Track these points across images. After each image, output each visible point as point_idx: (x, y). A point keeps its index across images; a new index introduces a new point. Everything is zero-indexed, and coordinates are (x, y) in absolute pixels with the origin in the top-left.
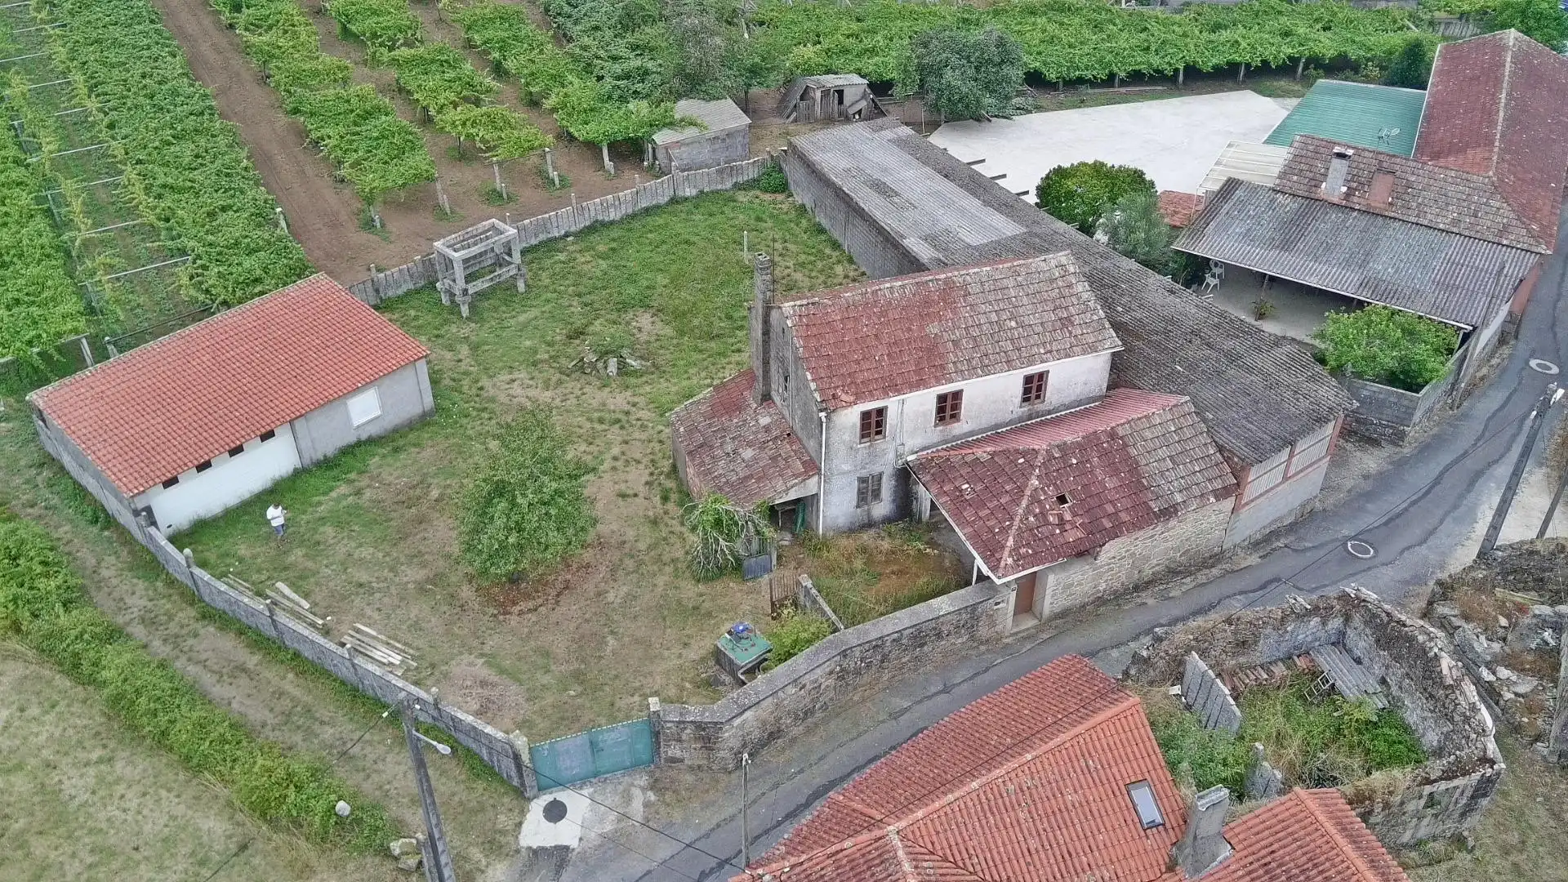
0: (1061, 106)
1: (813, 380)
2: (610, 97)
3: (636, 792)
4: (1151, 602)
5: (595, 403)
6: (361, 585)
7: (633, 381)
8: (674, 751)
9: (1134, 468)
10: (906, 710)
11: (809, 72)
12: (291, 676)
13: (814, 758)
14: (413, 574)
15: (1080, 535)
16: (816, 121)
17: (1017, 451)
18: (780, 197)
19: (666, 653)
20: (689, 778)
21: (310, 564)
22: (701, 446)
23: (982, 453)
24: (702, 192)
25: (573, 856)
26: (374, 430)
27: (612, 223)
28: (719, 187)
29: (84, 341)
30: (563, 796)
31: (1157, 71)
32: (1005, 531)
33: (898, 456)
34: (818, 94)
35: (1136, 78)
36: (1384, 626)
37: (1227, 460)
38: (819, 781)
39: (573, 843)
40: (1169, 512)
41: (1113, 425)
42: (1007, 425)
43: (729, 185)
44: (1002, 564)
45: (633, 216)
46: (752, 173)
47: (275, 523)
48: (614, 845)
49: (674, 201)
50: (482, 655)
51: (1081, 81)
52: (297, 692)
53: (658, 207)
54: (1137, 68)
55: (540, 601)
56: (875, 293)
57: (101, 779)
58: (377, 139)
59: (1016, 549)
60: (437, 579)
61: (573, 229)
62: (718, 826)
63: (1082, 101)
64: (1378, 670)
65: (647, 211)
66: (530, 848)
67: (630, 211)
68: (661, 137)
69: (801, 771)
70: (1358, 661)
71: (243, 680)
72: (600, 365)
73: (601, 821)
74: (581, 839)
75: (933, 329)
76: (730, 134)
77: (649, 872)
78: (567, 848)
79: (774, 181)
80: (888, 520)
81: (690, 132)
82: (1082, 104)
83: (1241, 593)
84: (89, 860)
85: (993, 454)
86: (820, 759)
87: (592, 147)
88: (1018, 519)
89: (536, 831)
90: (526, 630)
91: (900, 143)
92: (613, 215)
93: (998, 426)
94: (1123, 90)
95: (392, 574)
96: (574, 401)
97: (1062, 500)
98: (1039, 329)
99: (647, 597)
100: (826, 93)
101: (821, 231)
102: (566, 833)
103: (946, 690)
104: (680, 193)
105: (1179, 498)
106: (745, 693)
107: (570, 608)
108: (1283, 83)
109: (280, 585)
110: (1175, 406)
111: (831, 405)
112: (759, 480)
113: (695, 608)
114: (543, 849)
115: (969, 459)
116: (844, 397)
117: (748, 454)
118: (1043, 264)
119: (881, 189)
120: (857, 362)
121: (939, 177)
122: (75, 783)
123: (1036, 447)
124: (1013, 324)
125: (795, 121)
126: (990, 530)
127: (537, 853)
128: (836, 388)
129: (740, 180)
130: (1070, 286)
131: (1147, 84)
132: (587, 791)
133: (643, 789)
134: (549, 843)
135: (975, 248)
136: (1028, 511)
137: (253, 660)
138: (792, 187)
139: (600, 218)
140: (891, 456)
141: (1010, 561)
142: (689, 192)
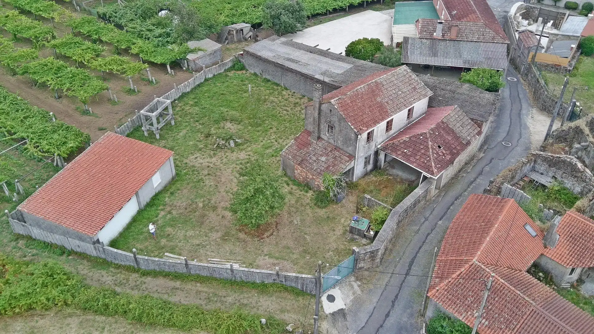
0: (315, 24)
1: (352, 125)
2: (158, 46)
3: (353, 283)
4: (464, 175)
5: (234, 158)
6: (198, 245)
7: (241, 147)
8: (361, 265)
9: (453, 131)
10: (419, 229)
11: (226, 25)
12: (198, 285)
13: (401, 254)
14: (215, 236)
15: (450, 157)
16: (235, 42)
17: (418, 135)
18: (244, 72)
19: (329, 235)
20: (366, 273)
21: (172, 244)
22: (302, 161)
23: (405, 138)
24: (214, 75)
25: (346, 311)
26: (160, 188)
27: (188, 92)
28: (220, 72)
29: (4, 184)
30: (331, 292)
31: (341, 7)
32: (429, 161)
33: (376, 147)
34: (235, 32)
35: (335, 10)
36: (551, 160)
37: (475, 123)
38: (409, 260)
39: (344, 307)
40: (468, 143)
41: (441, 119)
42: (403, 128)
43: (223, 71)
44: (434, 172)
45: (195, 88)
46: (230, 65)
47: (152, 231)
48: (357, 302)
49: (206, 80)
50: (266, 255)
51: (318, 14)
52: (205, 289)
53: (202, 83)
54: (335, 7)
55: (271, 231)
56: (356, 90)
58: (71, 78)
59: (435, 166)
60: (227, 234)
61: (176, 98)
62: (387, 285)
63: (321, 21)
64: (551, 174)
65: (199, 85)
66: (330, 314)
67: (193, 87)
68: (190, 57)
69: (400, 259)
70: (542, 174)
71: (179, 292)
72: (227, 144)
73: (348, 296)
74: (345, 305)
75: (379, 99)
76: (215, 52)
77: (375, 308)
78: (342, 309)
79: (238, 66)
80: (371, 171)
81: (200, 53)
82: (321, 22)
83: (486, 165)
85: (410, 138)
86: (404, 253)
87: (163, 66)
88: (431, 156)
89: (329, 308)
90: (274, 242)
91: (285, 44)
92: (188, 90)
94: (331, 16)
95: (207, 238)
96: (226, 159)
97: (439, 147)
98: (408, 93)
99: (308, 218)
100: (237, 32)
101: (269, 81)
102: (339, 304)
104: (207, 77)
105: (469, 138)
106: (380, 237)
107: (284, 231)
108: (378, 6)
109: (166, 254)
110: (455, 109)
111: (360, 132)
112: (333, 167)
113: (328, 217)
114: (335, 312)
115: (402, 141)
116: (364, 129)
117: (323, 159)
118: (400, 71)
119: (289, 60)
120: (362, 116)
121: (309, 53)
123: (425, 132)
124: (400, 92)
125: (228, 43)
126: (423, 162)
127: (333, 314)
128: (359, 126)
129: (226, 68)
130: (410, 76)
131: (339, 12)
132: (337, 288)
133: (355, 281)
134: (336, 309)
135: (342, 74)
136: (433, 153)
137: (178, 284)
138: (247, 67)
139: (184, 92)
140: (374, 147)
141: (436, 170)
142: (210, 76)
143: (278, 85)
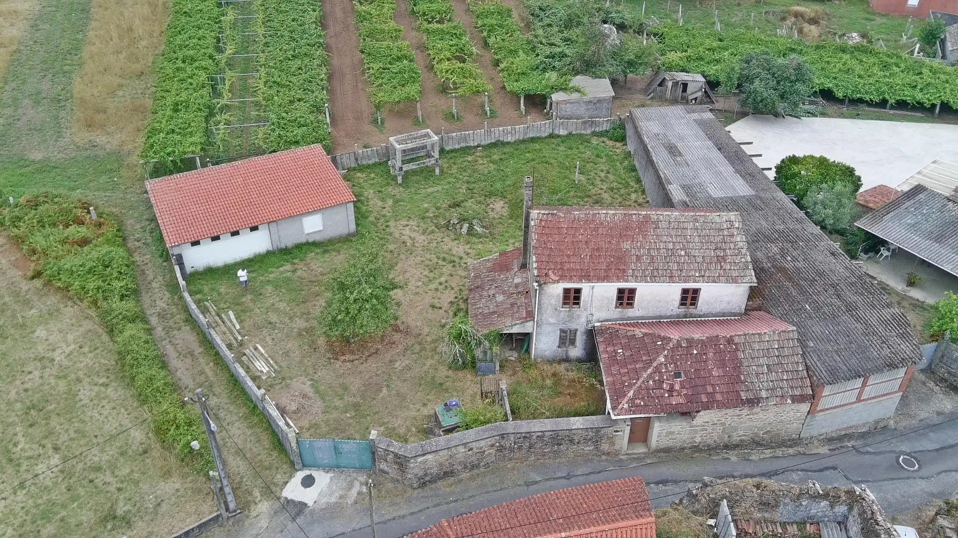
1: (536, 262)
2: (537, 68)
3: (357, 484)
4: (734, 459)
5: (445, 248)
6: (270, 323)
7: (474, 240)
8: (383, 466)
9: (738, 366)
10: (536, 482)
11: (670, 69)
12: (212, 364)
13: (467, 495)
14: (300, 323)
15: (681, 401)
16: (666, 100)
17: (659, 336)
18: (618, 144)
19: (412, 406)
20: (390, 485)
21: (251, 305)
22: (478, 287)
23: (639, 332)
24: (570, 134)
25: (307, 511)
26: (317, 238)
27: (508, 143)
28: (583, 132)
29: (198, 158)
30: (315, 474)
31: (918, 103)
32: (631, 386)
33: (588, 322)
34: (670, 84)
35: (902, 105)
37: (810, 377)
39: (310, 503)
40: (753, 402)
41: (733, 334)
42: (668, 317)
43: (589, 132)
44: (620, 406)
45: (523, 141)
46: (605, 127)
47: (242, 279)
48: (332, 511)
49: (551, 136)
50: (311, 380)
52: (210, 374)
53: (539, 138)
54: (904, 98)
55: (357, 357)
56: (594, 215)
57: (97, 395)
58: (397, 73)
59: (632, 400)
60: (310, 331)
61: (483, 143)
62: (394, 519)
63: (858, 115)
65: (533, 140)
66: (286, 498)
67: (521, 138)
68: (556, 97)
69: (456, 501)
71: (189, 360)
72: (458, 226)
73: (331, 495)
74: (315, 502)
75: (626, 245)
76: (600, 101)
77: (343, 534)
78: (305, 505)
79: (619, 133)
81: (575, 96)
82: (857, 116)
83: (802, 470)
84: (73, 435)
85: (645, 334)
86: (471, 497)
87: (515, 96)
88: (641, 380)
89: (294, 490)
90: (342, 371)
91: (701, 123)
92: (510, 139)
93: (661, 317)
94: (892, 112)
95: (289, 321)
96: (435, 245)
97: (678, 375)
98: (700, 260)
99: (417, 370)
100: (676, 84)
102: (309, 496)
103: (568, 477)
104: (556, 132)
105: (764, 394)
107: (372, 365)
109: (231, 313)
110: (784, 331)
111: (543, 280)
112: (498, 316)
113: (441, 384)
114: (293, 501)
115: (630, 334)
116: (552, 276)
117: (500, 298)
118: (717, 218)
119: (673, 150)
120: (568, 256)
121: (715, 150)
122: (85, 393)
123: (672, 337)
124: (683, 253)
125: (652, 98)
126: (623, 383)
127: (289, 502)
128: (549, 270)
129: (597, 129)
130: (732, 236)
131: (907, 110)
132: (330, 475)
133: (362, 484)
134: (297, 498)
135: (714, 199)
136: (650, 377)
137: (198, 350)
138: (628, 140)
139: (501, 139)
140: (583, 320)
141: (626, 406)
142: (563, 132)
143: (639, 181)
